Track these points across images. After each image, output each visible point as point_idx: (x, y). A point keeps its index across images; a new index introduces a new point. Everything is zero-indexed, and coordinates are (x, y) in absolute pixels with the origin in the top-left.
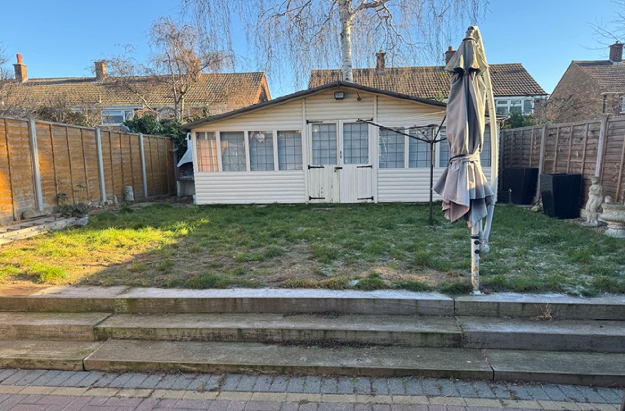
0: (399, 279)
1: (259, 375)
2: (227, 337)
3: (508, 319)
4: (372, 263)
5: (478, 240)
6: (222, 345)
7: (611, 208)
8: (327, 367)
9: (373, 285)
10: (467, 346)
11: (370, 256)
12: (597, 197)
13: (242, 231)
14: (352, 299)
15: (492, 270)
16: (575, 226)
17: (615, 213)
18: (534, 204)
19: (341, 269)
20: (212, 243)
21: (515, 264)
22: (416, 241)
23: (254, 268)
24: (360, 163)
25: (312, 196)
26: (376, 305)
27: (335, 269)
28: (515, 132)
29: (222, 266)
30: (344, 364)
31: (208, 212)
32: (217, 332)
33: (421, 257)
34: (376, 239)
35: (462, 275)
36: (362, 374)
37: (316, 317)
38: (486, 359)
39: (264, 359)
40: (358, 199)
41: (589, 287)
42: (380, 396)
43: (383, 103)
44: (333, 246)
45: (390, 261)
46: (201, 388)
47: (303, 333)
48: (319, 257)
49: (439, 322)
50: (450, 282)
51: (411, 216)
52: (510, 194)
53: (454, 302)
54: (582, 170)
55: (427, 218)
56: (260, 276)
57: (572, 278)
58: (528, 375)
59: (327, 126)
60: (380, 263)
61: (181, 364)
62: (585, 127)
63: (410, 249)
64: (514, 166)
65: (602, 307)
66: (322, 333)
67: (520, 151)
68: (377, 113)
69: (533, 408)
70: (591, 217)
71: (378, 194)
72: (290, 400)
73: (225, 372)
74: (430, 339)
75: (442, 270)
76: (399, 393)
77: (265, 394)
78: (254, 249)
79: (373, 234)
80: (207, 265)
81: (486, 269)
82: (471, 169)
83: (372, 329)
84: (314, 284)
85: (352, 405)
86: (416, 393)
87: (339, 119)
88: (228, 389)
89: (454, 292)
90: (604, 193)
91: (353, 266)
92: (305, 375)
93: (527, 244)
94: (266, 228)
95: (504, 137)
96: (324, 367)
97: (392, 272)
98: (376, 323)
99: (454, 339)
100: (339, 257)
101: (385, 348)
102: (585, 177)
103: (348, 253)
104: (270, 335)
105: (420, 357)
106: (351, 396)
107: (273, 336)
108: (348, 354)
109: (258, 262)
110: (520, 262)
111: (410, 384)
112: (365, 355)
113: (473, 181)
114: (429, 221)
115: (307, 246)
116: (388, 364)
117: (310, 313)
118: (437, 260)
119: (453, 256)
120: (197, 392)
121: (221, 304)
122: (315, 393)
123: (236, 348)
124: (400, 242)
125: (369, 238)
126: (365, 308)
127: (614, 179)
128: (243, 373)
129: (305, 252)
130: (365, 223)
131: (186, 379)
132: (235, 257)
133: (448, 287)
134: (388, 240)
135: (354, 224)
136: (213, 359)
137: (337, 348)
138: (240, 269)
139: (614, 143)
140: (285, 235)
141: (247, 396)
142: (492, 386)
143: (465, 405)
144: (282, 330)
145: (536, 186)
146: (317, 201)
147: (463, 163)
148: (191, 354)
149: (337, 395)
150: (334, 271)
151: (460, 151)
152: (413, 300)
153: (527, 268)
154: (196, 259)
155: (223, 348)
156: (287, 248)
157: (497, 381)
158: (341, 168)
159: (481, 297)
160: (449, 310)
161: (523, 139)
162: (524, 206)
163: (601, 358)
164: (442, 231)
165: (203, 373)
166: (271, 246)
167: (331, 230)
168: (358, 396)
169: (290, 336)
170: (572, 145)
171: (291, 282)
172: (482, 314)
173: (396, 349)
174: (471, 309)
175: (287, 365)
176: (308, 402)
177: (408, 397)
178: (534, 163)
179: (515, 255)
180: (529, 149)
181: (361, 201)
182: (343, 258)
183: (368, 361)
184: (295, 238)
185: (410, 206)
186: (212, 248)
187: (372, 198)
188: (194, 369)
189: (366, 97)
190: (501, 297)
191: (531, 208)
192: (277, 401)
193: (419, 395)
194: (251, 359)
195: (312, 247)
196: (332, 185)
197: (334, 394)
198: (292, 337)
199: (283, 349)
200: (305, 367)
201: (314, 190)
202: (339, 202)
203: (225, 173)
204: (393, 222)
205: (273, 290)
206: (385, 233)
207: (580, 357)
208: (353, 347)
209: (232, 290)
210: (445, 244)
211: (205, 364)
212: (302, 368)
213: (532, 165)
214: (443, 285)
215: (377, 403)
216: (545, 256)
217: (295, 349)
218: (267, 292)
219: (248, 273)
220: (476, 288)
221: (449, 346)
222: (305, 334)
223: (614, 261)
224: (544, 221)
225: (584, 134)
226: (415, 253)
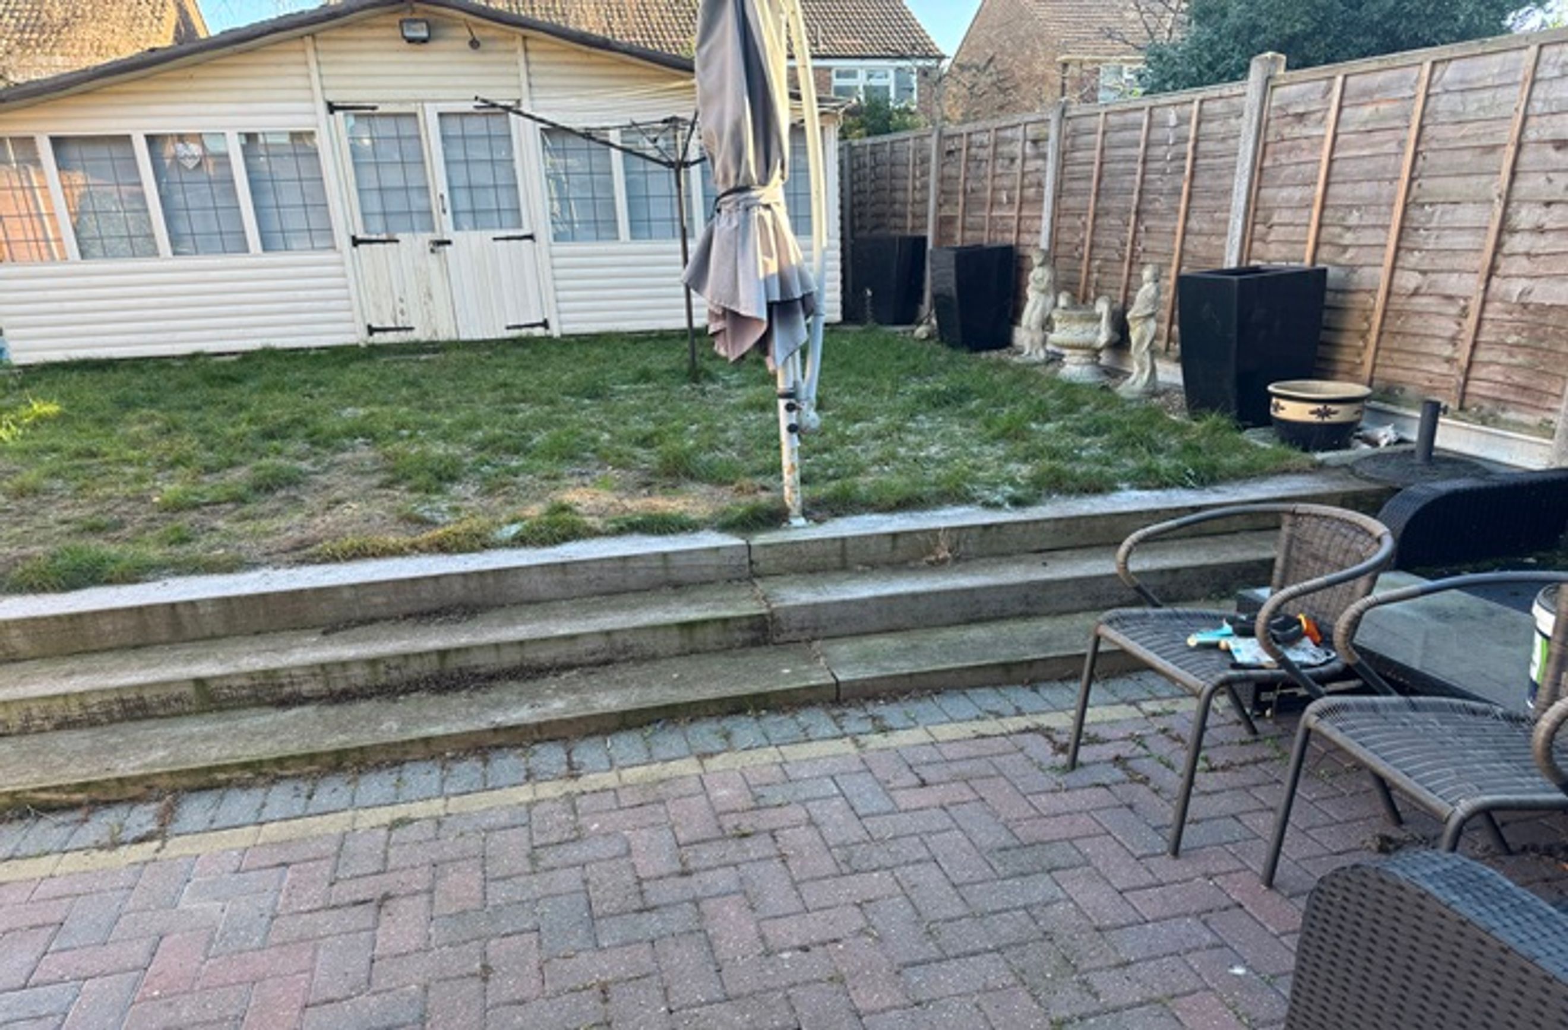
0: (623, 513)
1: (273, 782)
2: (165, 704)
3: (864, 572)
4: (554, 483)
5: (793, 401)
6: (154, 728)
7: (1069, 319)
8: (456, 735)
9: (557, 530)
10: (782, 638)
11: (547, 466)
12: (1042, 296)
13: (170, 430)
14: (506, 570)
15: (831, 472)
16: (1001, 365)
17: (1077, 328)
18: (920, 324)
19: (473, 504)
20: (79, 467)
21: (877, 454)
22: (661, 421)
23: (220, 524)
24: (501, 227)
25: (375, 325)
26: (571, 578)
27: (455, 504)
28: (874, 145)
29: (120, 525)
30: (499, 720)
31: (53, 383)
32: (132, 695)
33: (671, 458)
34: (560, 424)
35: (764, 488)
36: (546, 736)
37: (414, 626)
38: (822, 659)
39: (281, 742)
40: (508, 328)
41: (1022, 487)
42: (591, 777)
43: (543, 58)
44: (446, 450)
45: (598, 473)
46: (106, 839)
47: (382, 667)
48: (409, 478)
49: (718, 596)
50: (739, 505)
51: (645, 363)
52: (868, 302)
53: (749, 547)
54: (1014, 236)
55: (685, 367)
56: (242, 543)
57: (992, 472)
58: (907, 680)
59: (391, 122)
60: (575, 481)
61: (34, 791)
62: (1019, 132)
63: (646, 442)
64: (875, 232)
65: (1047, 525)
66: (434, 658)
67: (885, 195)
68: (530, 86)
69: (918, 741)
70: (1032, 342)
71: (559, 312)
72: (365, 824)
73: (174, 791)
74: (699, 634)
75: (722, 483)
76: (635, 761)
77: (294, 822)
78: (216, 475)
79: (554, 412)
80: (72, 527)
81: (817, 470)
82: (765, 226)
83: (561, 632)
84: (401, 544)
85: (523, 809)
86: (673, 754)
87: (423, 101)
88: (189, 828)
89: (748, 526)
90: (1057, 287)
91: (505, 493)
92: (398, 763)
93: (903, 410)
94: (243, 415)
95: (851, 159)
96: (448, 737)
97: (606, 498)
98: (573, 617)
99: (751, 628)
100: (465, 475)
101: (599, 670)
102: (1021, 250)
103: (488, 463)
104: (292, 683)
105: (681, 677)
106: (523, 788)
107: (300, 684)
108: (508, 698)
109: (229, 506)
110: (890, 447)
111: (659, 738)
112: (549, 692)
113: (771, 256)
114: (688, 375)
115: (372, 454)
116: (605, 703)
117: (397, 618)
118: (710, 461)
119: (746, 448)
120: (95, 852)
121: (130, 623)
122: (428, 799)
123: (196, 730)
124: (622, 428)
125: (544, 424)
126: (542, 586)
127: (1076, 254)
128: (228, 783)
129: (368, 469)
130: (531, 387)
131: (57, 826)
132: (156, 499)
133: (734, 517)
134: (592, 425)
135: (502, 392)
136: (131, 765)
137: (478, 688)
138: (178, 529)
139: (1077, 168)
140: (305, 431)
141: (245, 836)
142: (836, 712)
143: (779, 759)
144: (323, 666)
145: (922, 280)
146: (390, 338)
147: (747, 209)
148: (61, 760)
149: (485, 794)
150: (456, 510)
151: (737, 176)
152: (656, 554)
153: (903, 460)
154: (34, 514)
155: (158, 735)
156: (314, 465)
157: (845, 700)
158: (449, 242)
159: (808, 531)
160: (740, 567)
161: (893, 165)
162: (899, 329)
163: (1044, 626)
164: (719, 395)
165: (108, 804)
166: (265, 462)
167: (438, 410)
168: (539, 785)
169: (347, 678)
170: (994, 176)
171: (334, 546)
172: (811, 567)
173: (623, 667)
174: (786, 560)
175: (348, 746)
176: (412, 821)
177: (656, 768)
178: (918, 223)
179: (878, 436)
180: (906, 190)
181: (515, 333)
182: (478, 476)
183: (558, 704)
184: (335, 436)
185: (643, 340)
186: (82, 481)
187: (545, 324)
188: (78, 797)
189: (493, 39)
190: (848, 526)
191: (913, 332)
192: (329, 834)
193: (681, 758)
194: (245, 747)
195: (387, 457)
196: (429, 289)
197: (478, 791)
198: (353, 681)
199: (331, 712)
200: (395, 744)
201: (379, 307)
202: (454, 337)
203: (91, 266)
204: (604, 380)
205: (282, 573)
206: (583, 408)
207: (1005, 629)
208: (519, 679)
209: (159, 584)
210: (727, 424)
211: (108, 780)
212: (388, 747)
213: (913, 228)
214: (724, 513)
215: (584, 793)
216: (939, 433)
217: (364, 707)
218: (266, 579)
219: (203, 537)
220: (795, 511)
221: (744, 644)
222: (388, 667)
223: (1071, 430)
224: (940, 359)
225: (1017, 149)
226: (659, 448)
